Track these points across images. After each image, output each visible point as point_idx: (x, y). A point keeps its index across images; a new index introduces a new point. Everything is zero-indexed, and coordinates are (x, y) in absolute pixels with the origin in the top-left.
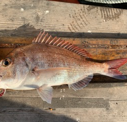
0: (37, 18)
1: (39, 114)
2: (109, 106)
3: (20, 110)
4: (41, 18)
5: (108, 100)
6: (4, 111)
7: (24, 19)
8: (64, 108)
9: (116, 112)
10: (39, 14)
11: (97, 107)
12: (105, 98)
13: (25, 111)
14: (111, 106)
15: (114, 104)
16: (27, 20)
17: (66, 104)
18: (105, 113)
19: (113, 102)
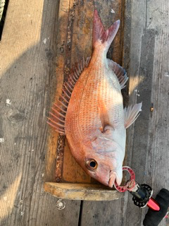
0: (18, 117)
1: (156, 126)
2: (153, 30)
3: (149, 152)
4: (18, 112)
5: (145, 30)
6: (150, 173)
7: (17, 139)
8: (151, 91)
9: (161, 22)
10: (11, 114)
11: (153, 46)
12: (142, 34)
13: (151, 145)
14: (153, 28)
15: (150, 23)
16: (19, 134)
17: (146, 88)
18: (161, 37)
19: (148, 24)
